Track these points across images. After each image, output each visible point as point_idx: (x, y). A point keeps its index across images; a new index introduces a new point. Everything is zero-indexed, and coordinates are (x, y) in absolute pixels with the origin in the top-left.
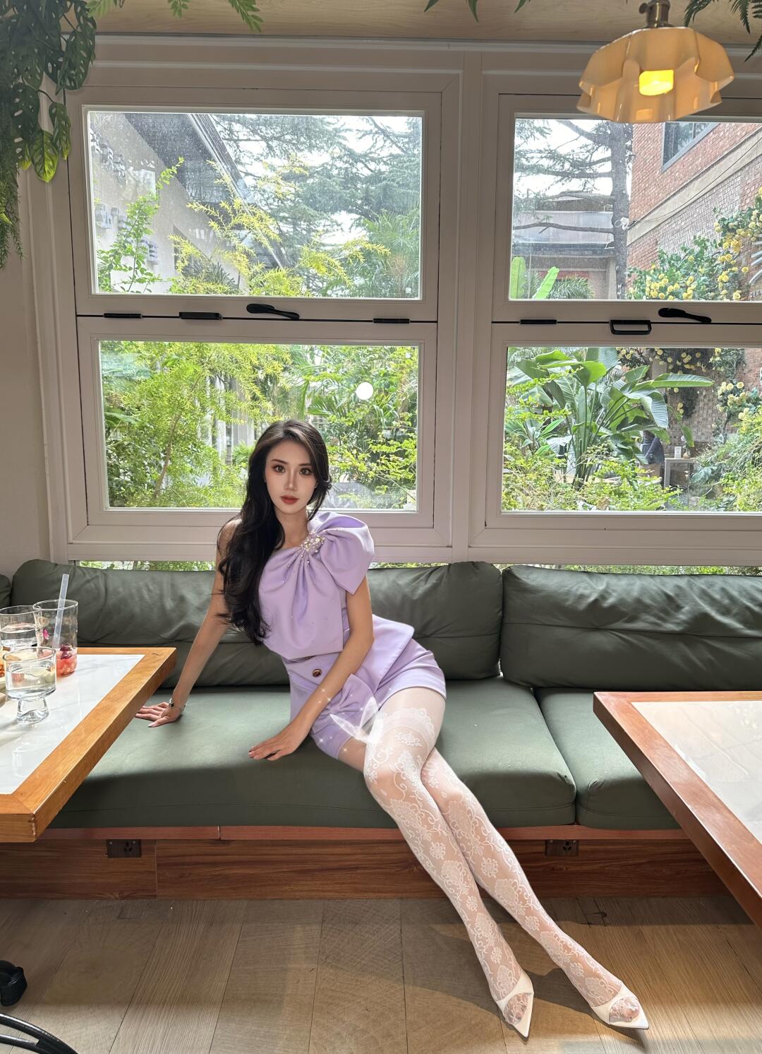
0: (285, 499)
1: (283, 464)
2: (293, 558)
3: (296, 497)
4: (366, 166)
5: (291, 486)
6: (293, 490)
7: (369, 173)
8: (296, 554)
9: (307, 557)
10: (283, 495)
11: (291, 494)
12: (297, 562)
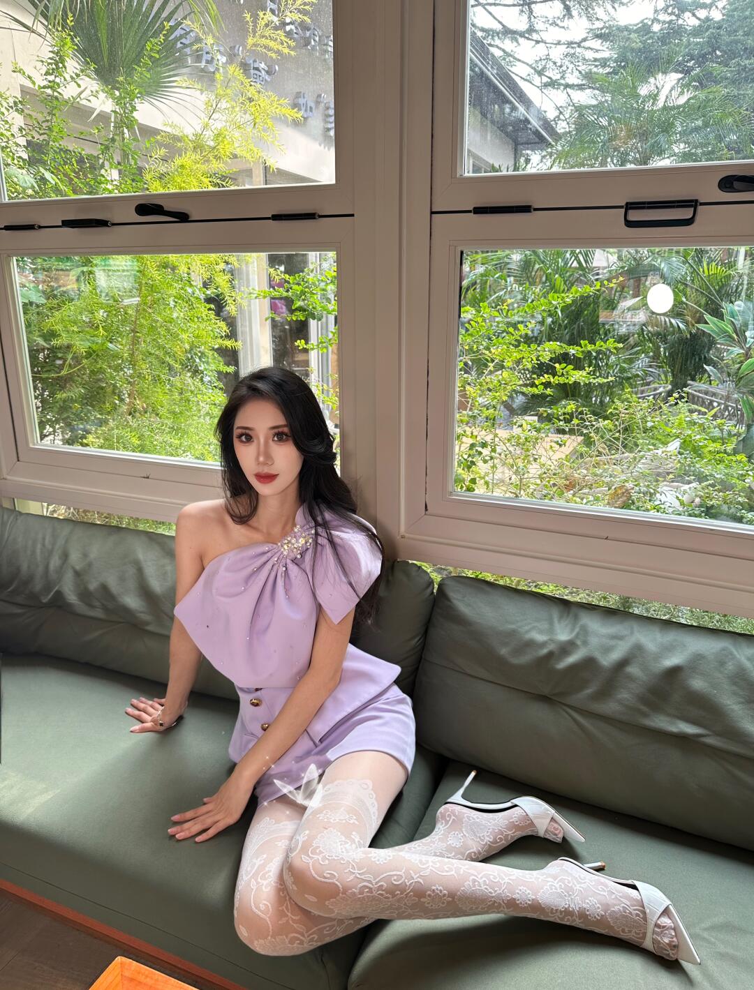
0: (260, 477)
1: (247, 431)
2: (264, 559)
3: (273, 472)
4: (694, 15)
5: (261, 459)
6: (265, 464)
7: (697, 23)
8: (269, 555)
9: (284, 561)
10: (255, 472)
11: (266, 470)
12: (268, 566)
